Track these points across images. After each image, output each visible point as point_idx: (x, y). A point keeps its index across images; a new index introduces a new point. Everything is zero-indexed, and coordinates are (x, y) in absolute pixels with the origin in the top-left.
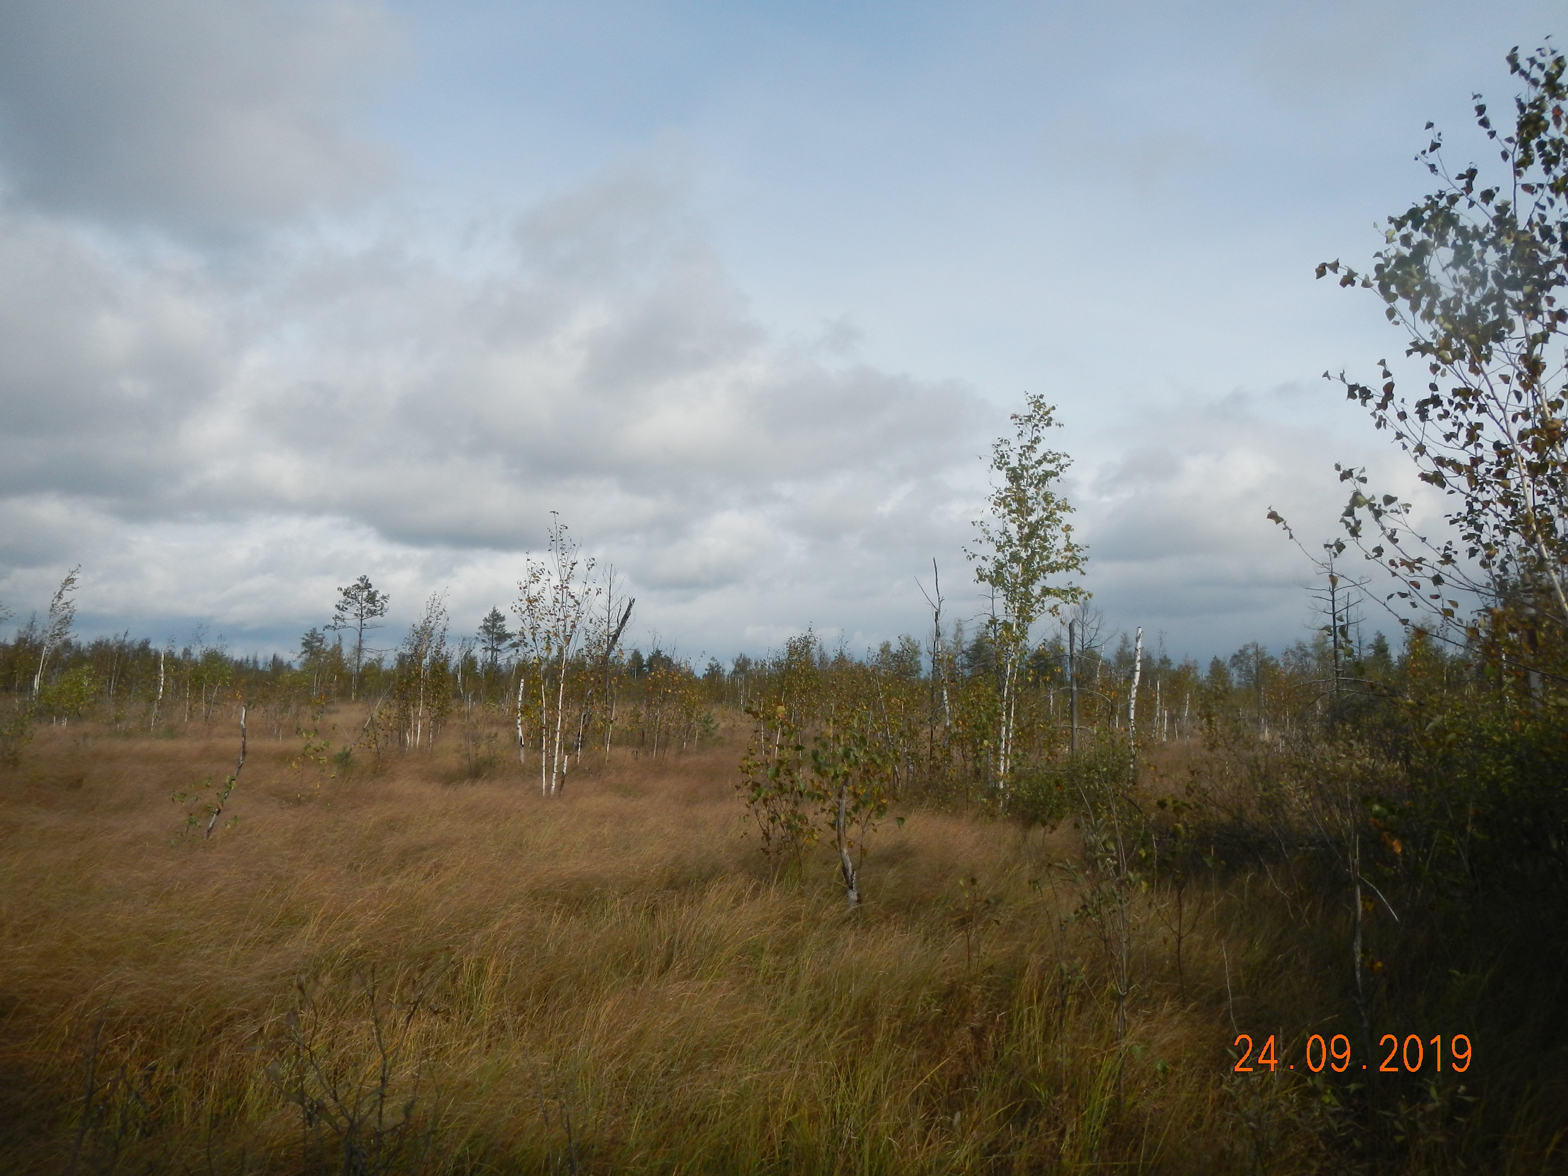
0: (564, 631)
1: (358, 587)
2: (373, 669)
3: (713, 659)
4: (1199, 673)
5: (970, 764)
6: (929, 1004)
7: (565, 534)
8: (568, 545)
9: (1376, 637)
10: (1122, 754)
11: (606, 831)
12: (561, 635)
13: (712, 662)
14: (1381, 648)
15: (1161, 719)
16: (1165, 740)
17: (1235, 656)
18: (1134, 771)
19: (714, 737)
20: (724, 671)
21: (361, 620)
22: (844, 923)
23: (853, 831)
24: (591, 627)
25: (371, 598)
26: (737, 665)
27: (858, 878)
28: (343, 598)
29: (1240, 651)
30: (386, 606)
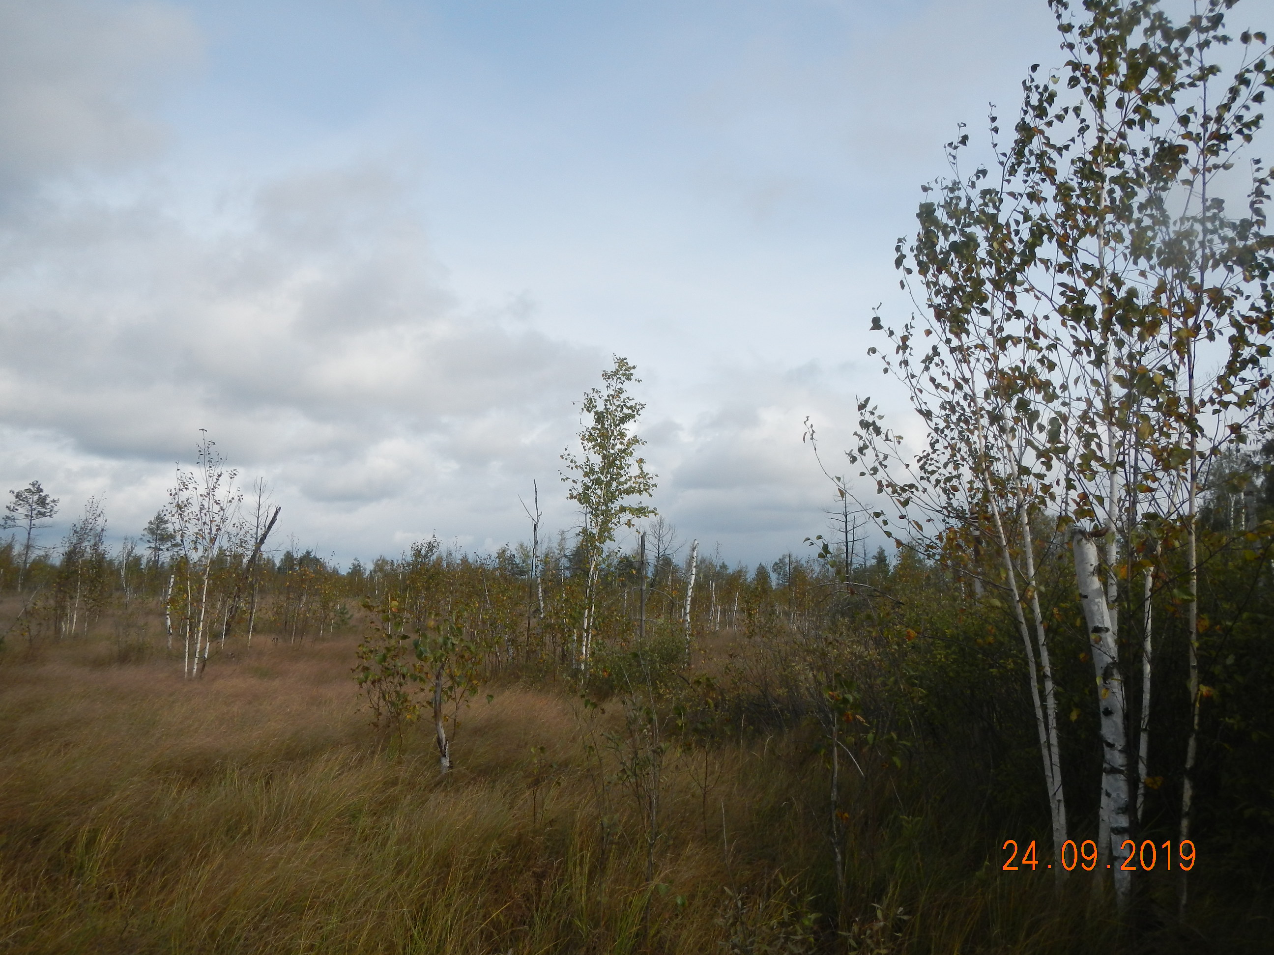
0: (210, 533)
1: (29, 490)
2: (41, 564)
3: (356, 559)
4: (748, 576)
5: (559, 650)
6: (499, 854)
7: (212, 449)
8: (216, 459)
9: (879, 550)
10: (680, 642)
11: (235, 709)
12: (207, 536)
13: (354, 562)
14: (881, 558)
15: (716, 611)
16: (717, 629)
17: (776, 564)
18: (689, 654)
19: (348, 626)
20: (365, 570)
21: (31, 520)
22: (435, 786)
23: (448, 708)
24: (234, 531)
25: (42, 502)
26: (377, 565)
27: (451, 746)
28: (14, 499)
29: (780, 559)
30: (55, 509)
